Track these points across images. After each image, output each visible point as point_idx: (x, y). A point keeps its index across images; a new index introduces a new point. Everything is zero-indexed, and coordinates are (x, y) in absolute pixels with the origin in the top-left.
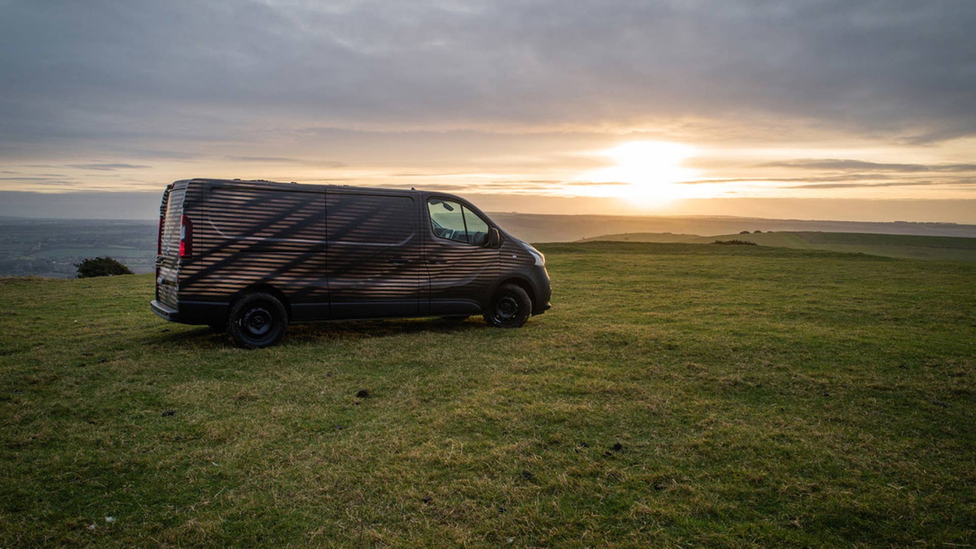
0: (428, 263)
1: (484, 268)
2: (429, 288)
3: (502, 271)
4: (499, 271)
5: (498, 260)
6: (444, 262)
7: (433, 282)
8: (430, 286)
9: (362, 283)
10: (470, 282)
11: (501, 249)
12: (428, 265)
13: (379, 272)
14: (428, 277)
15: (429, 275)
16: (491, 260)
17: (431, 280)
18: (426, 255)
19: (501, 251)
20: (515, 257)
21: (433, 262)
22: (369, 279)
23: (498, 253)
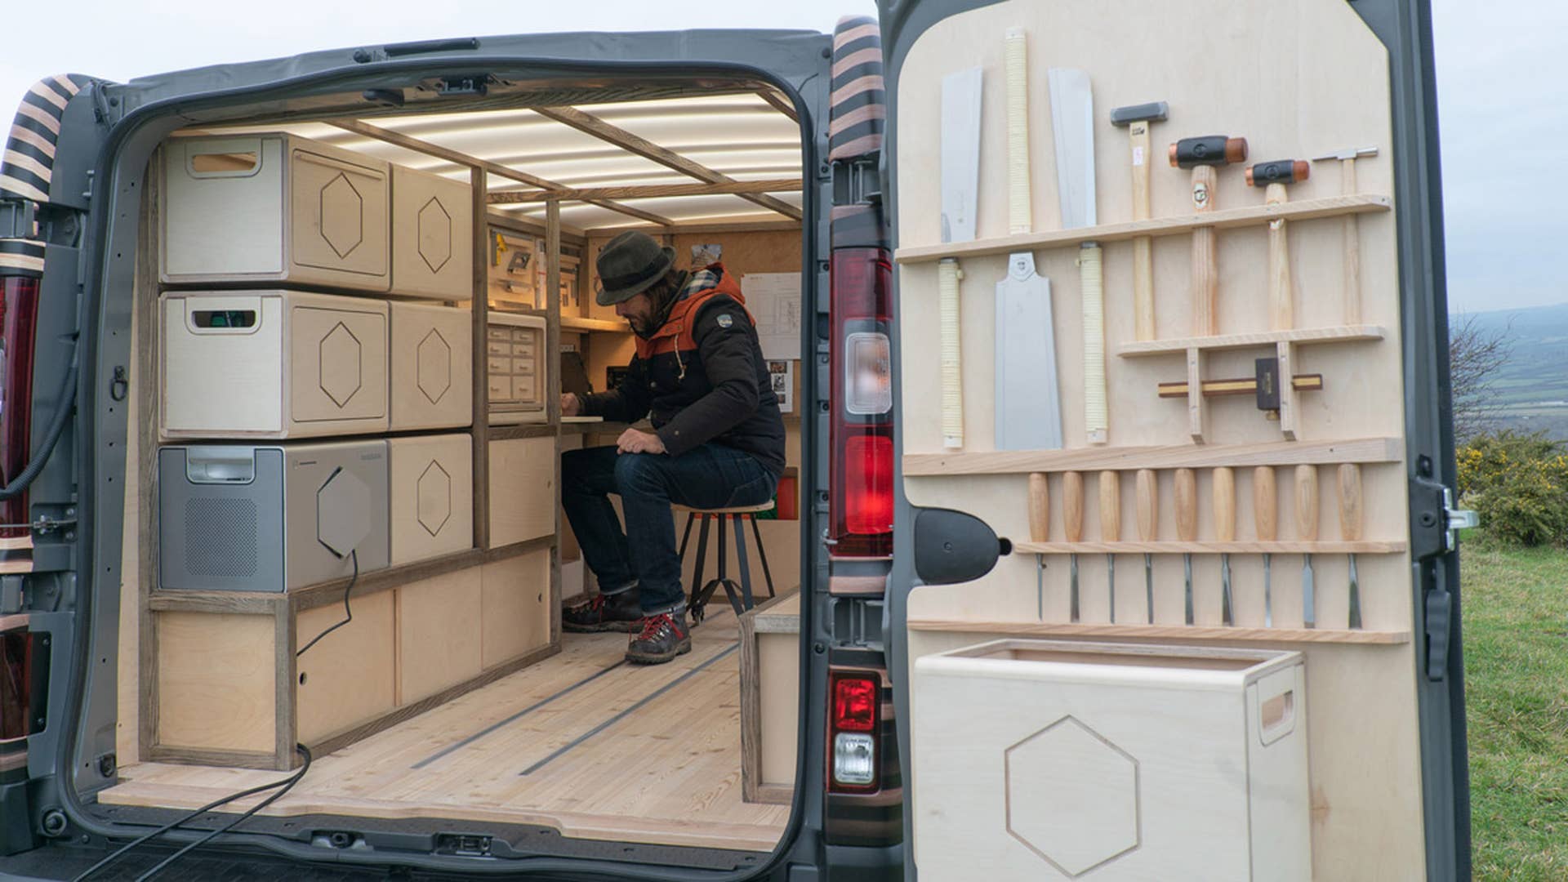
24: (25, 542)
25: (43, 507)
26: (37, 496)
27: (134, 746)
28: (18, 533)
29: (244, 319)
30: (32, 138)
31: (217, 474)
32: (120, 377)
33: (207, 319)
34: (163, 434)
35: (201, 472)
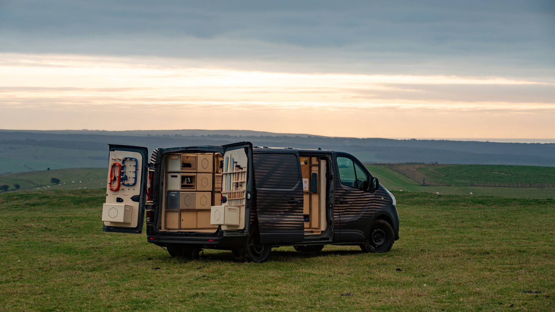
0: (339, 204)
1: (367, 207)
2: (339, 222)
3: (376, 210)
4: (374, 209)
5: (374, 201)
6: (346, 203)
7: (341, 217)
8: (340, 220)
9: (275, 219)
10: (359, 217)
11: (375, 193)
12: (339, 205)
13: (283, 210)
14: (338, 214)
15: (339, 212)
16: (370, 201)
17: (340, 216)
18: (338, 198)
19: (376, 194)
20: (383, 198)
21: (341, 203)
22: (278, 216)
23: (374, 196)
24: (152, 201)
25: (154, 198)
26: (154, 196)
27: (164, 228)
28: (151, 200)
29: (176, 176)
30: (154, 156)
31: (174, 195)
32: (162, 183)
33: (172, 176)
34: (168, 190)
35: (172, 195)
